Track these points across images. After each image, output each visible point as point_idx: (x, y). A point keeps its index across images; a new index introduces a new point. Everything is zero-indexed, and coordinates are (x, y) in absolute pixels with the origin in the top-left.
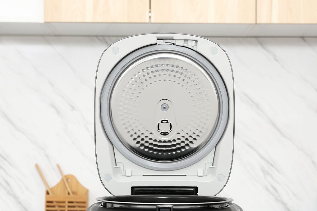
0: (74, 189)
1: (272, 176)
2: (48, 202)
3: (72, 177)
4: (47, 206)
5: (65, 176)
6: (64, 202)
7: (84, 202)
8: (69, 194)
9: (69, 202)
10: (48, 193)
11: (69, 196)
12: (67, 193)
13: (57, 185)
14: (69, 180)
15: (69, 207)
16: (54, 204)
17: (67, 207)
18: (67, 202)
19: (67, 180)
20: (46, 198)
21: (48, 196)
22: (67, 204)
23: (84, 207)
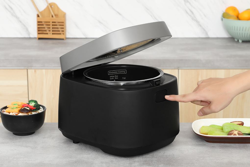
0: (56, 13)
1: (190, 3)
2: (38, 22)
3: (55, 4)
4: (38, 25)
5: (50, 4)
6: (50, 22)
7: (63, 22)
8: (52, 16)
9: (53, 22)
10: (38, 16)
11: (52, 18)
12: (51, 16)
13: (45, 10)
14: (52, 7)
15: (53, 25)
16: (43, 23)
17: (51, 25)
18: (51, 22)
19: (51, 7)
20: (37, 19)
21: (38, 18)
22: (51, 24)
23: (63, 25)
